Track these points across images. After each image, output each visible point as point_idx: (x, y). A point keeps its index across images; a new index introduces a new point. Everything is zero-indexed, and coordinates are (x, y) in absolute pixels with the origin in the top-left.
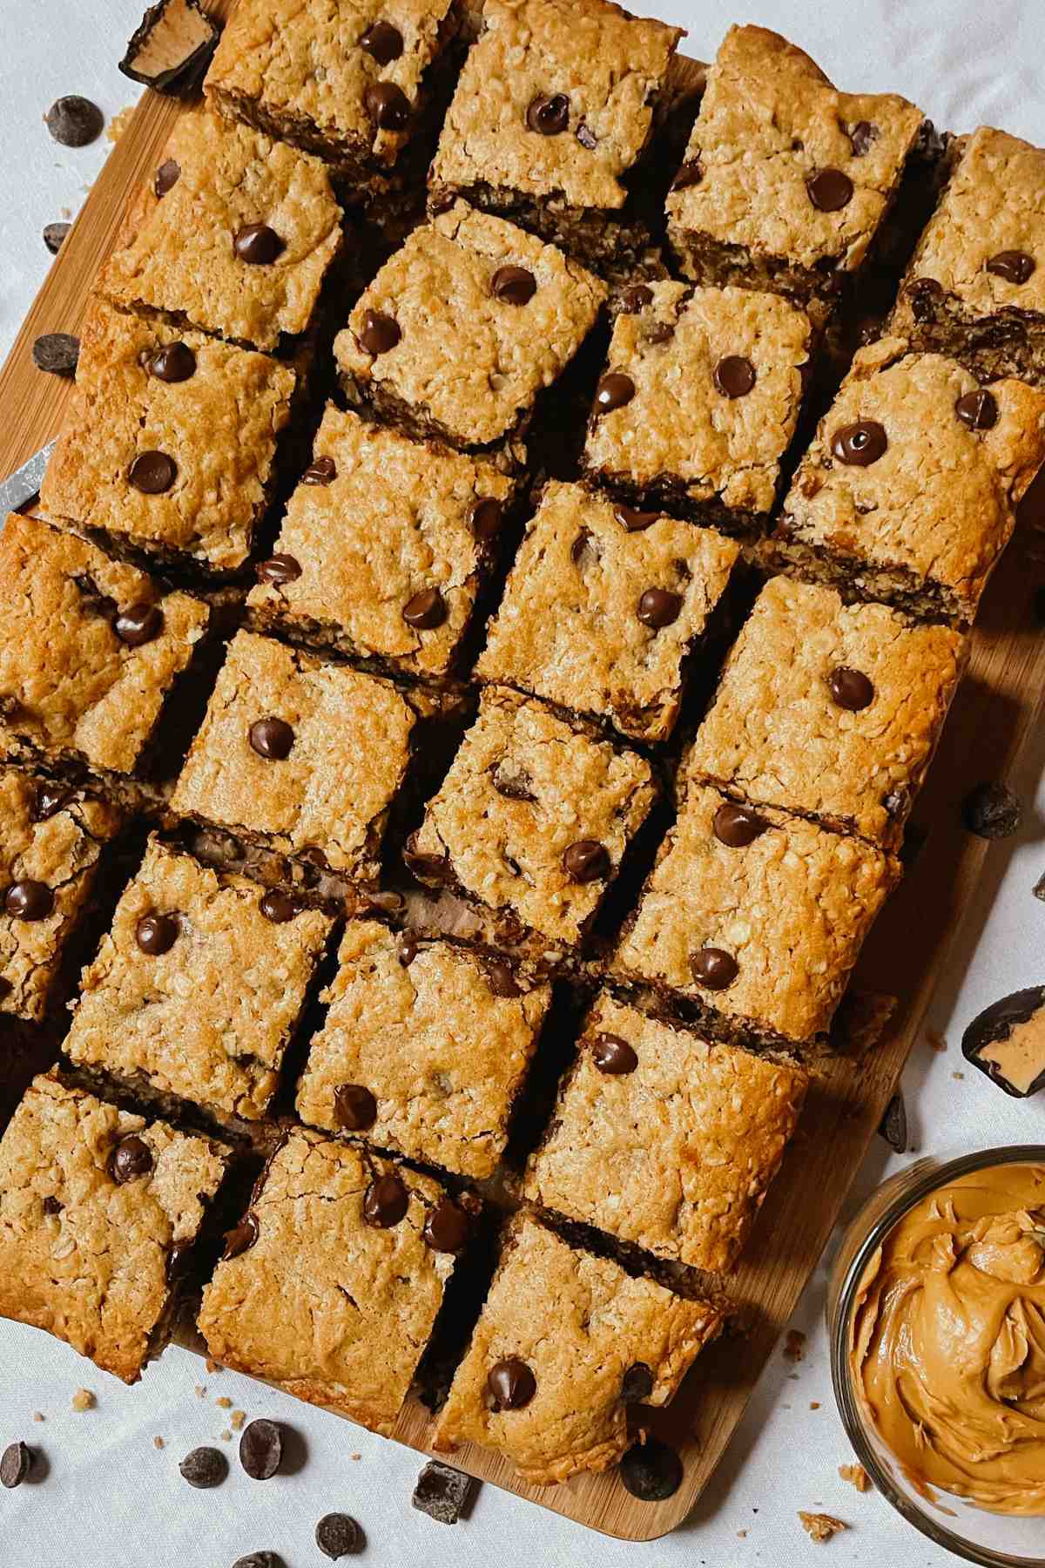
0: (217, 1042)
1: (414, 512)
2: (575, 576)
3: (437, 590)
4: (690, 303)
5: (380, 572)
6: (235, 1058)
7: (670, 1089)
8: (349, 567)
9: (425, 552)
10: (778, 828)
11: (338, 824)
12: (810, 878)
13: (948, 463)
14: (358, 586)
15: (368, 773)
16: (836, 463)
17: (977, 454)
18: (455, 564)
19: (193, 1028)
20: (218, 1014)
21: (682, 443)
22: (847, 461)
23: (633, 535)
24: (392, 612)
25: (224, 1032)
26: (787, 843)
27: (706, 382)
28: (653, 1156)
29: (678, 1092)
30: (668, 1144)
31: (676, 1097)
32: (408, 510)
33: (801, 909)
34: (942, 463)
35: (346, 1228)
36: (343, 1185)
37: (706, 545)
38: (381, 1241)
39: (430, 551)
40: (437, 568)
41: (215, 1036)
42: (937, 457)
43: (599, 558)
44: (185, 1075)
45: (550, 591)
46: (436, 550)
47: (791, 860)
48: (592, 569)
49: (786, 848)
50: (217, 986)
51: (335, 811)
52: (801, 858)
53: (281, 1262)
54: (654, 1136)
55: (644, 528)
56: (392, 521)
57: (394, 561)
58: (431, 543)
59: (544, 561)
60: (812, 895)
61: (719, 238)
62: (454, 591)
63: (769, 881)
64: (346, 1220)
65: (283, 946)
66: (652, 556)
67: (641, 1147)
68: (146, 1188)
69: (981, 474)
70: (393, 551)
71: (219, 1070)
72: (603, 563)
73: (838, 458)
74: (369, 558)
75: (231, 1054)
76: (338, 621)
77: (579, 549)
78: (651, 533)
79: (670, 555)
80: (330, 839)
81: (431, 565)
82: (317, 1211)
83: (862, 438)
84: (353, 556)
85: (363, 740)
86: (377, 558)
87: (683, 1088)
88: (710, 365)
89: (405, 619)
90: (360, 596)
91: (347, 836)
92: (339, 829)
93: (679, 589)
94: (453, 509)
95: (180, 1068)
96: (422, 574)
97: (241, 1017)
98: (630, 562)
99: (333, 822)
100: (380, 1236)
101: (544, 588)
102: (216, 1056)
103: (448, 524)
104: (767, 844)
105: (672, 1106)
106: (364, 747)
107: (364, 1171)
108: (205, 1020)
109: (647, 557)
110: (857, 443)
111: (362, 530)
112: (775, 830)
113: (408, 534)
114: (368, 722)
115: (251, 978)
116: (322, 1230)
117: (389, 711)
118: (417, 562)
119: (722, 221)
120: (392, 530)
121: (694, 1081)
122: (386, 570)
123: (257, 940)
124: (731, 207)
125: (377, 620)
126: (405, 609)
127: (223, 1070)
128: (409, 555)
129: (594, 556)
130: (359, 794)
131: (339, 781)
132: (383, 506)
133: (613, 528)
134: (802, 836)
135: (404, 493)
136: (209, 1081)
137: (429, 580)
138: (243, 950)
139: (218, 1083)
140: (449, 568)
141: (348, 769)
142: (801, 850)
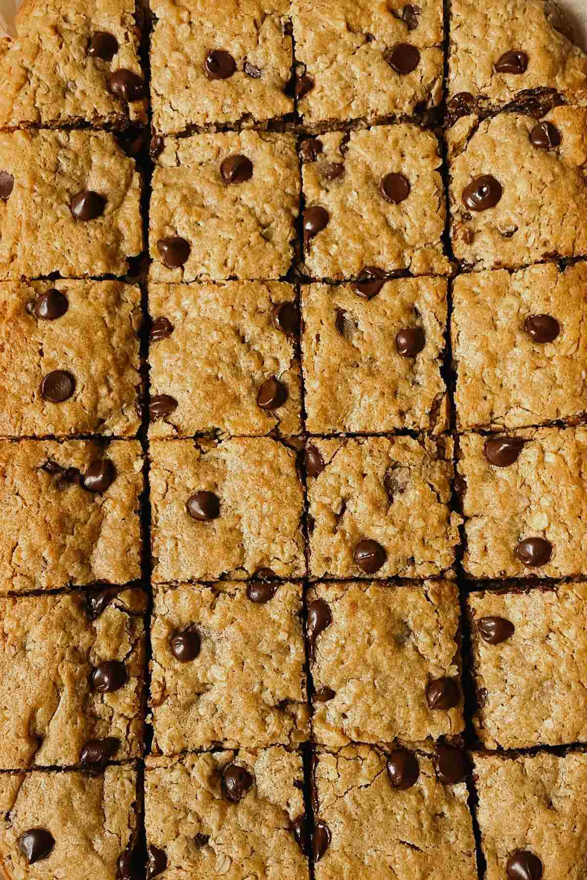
0: (260, 701)
1: (237, 332)
2: (346, 344)
3: (274, 378)
4: (349, 144)
5: (232, 382)
6: (276, 707)
7: (544, 631)
8: (210, 387)
9: (256, 356)
10: (531, 440)
11: (273, 547)
12: (569, 465)
13: (548, 179)
14: (220, 397)
15: (280, 504)
16: (473, 214)
17: (562, 165)
18: (278, 356)
19: (239, 700)
20: (252, 682)
21: (372, 243)
22: (479, 208)
23: (373, 301)
24: (249, 404)
25: (261, 692)
26: (542, 447)
27: (376, 197)
28: (557, 681)
29: (551, 631)
30: (563, 668)
31: (551, 635)
32: (233, 333)
33: (574, 487)
34: (544, 179)
35: (386, 799)
36: (371, 772)
37: (423, 288)
38: (412, 797)
39: (259, 354)
40: (268, 363)
41: (256, 698)
42: (539, 177)
43: (356, 325)
44: (248, 733)
45: (334, 360)
46: (262, 352)
47: (550, 458)
48: (355, 335)
49: (543, 452)
50: (243, 663)
51: (267, 538)
52: (556, 453)
53: (354, 844)
54: (551, 667)
55: (378, 292)
56: (225, 344)
57: (237, 369)
58: (257, 349)
59: (321, 343)
60: (576, 475)
61: (343, 118)
62: (285, 374)
63: (543, 478)
64: (383, 794)
65: (275, 617)
66: (392, 310)
67: (546, 679)
68: (256, 796)
69: (572, 175)
70: (234, 365)
71: (268, 719)
72: (360, 327)
73: (472, 209)
74: (220, 375)
75: (272, 704)
76: (216, 426)
77: (341, 324)
78: (383, 294)
79: (403, 304)
80: (272, 558)
81: (263, 363)
82: (362, 797)
83: (485, 189)
84: (209, 378)
85: (267, 483)
86: (225, 373)
87: (553, 627)
88: (375, 185)
89: (261, 407)
90: (225, 404)
91: (283, 552)
92: (275, 549)
93: (418, 323)
94: (262, 320)
95: (242, 730)
96: (259, 372)
97: (269, 677)
98: (379, 320)
99: (269, 547)
100: (410, 793)
101: (329, 359)
102: (263, 711)
103: (263, 330)
104: (529, 454)
105: (553, 642)
106: (271, 488)
107: (379, 756)
108: (245, 690)
109: (388, 312)
110: (481, 193)
111: (207, 358)
112: (529, 443)
113: (239, 349)
114: (265, 469)
115: (264, 648)
116: (371, 808)
117: (276, 456)
118: (253, 366)
119: (342, 105)
120: (228, 350)
121: (558, 620)
122: (234, 379)
123: (256, 620)
124: (343, 95)
125: (243, 415)
126: (257, 400)
127: (271, 719)
128: (246, 363)
129: (353, 325)
130: (279, 521)
131: (262, 517)
132: (215, 337)
133: (358, 301)
134: (549, 439)
135: (226, 322)
136: (265, 731)
137: (266, 374)
138: (250, 632)
139: (272, 728)
140: (276, 360)
141: (265, 506)
142: (554, 448)
